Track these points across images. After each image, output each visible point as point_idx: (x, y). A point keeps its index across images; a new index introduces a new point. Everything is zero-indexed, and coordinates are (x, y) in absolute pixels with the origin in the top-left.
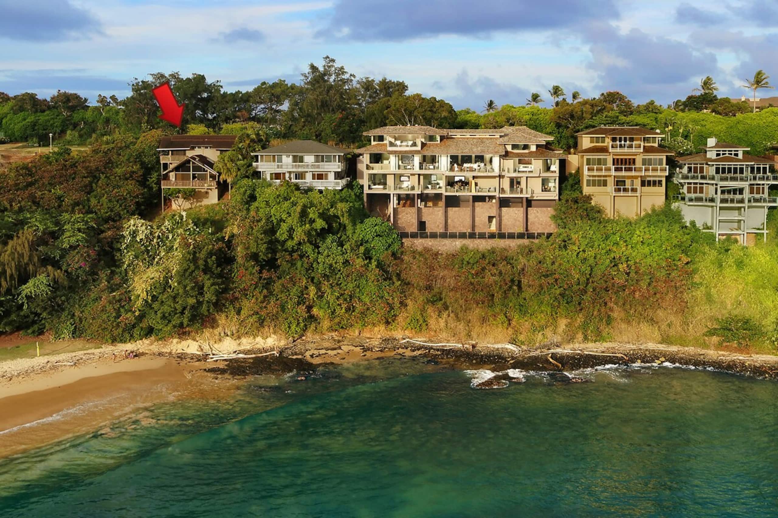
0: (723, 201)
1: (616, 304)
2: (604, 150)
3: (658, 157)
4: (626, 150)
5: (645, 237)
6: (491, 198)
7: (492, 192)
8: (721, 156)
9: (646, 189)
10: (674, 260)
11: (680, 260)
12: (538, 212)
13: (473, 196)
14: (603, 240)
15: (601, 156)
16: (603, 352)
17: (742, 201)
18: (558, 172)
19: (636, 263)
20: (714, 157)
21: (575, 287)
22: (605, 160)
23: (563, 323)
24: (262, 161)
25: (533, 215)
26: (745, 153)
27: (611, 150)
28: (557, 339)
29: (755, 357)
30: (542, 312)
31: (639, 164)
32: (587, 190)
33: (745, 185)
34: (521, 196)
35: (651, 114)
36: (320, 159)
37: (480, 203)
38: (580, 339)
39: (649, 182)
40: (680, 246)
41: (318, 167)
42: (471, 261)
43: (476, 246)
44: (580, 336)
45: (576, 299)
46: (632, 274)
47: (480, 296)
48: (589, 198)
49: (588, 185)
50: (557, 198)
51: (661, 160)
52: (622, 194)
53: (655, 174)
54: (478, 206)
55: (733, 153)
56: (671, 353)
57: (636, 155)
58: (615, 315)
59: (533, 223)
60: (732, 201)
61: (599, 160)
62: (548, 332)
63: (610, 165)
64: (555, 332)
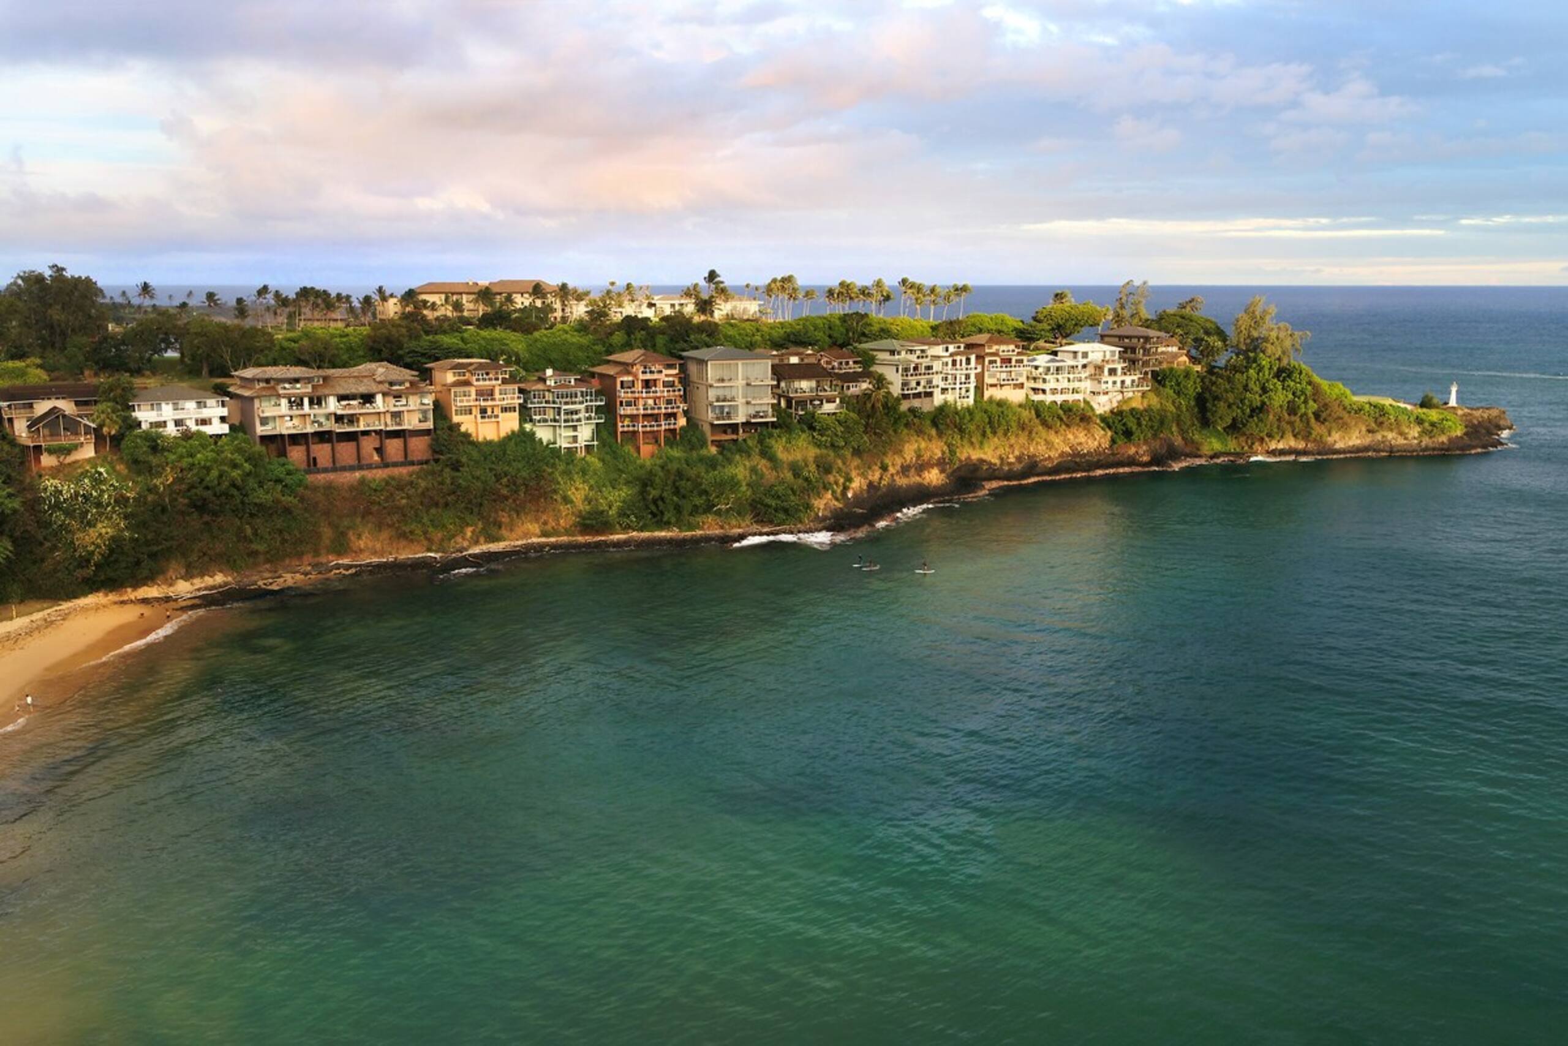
0: (565, 421)
1: (504, 511)
2: (467, 383)
3: (512, 388)
4: (487, 382)
6: (379, 431)
7: (377, 426)
8: (559, 383)
9: (504, 416)
12: (416, 442)
13: (361, 432)
15: (466, 389)
17: (579, 420)
18: (431, 404)
20: (553, 384)
22: (469, 392)
23: (469, 532)
24: (139, 410)
25: (412, 444)
27: (474, 383)
29: (611, 537)
31: (497, 396)
32: (455, 418)
33: (582, 407)
34: (400, 428)
36: (201, 405)
37: (366, 437)
38: (485, 541)
39: (506, 408)
41: (201, 413)
43: (365, 477)
44: (482, 540)
45: (476, 510)
48: (459, 425)
49: (456, 414)
50: (432, 428)
51: (514, 389)
52: (486, 420)
53: (507, 402)
54: (364, 440)
56: (552, 543)
57: (494, 387)
58: (504, 520)
59: (413, 451)
60: (572, 421)
61: (465, 392)
62: (459, 539)
63: (473, 396)
64: (464, 539)
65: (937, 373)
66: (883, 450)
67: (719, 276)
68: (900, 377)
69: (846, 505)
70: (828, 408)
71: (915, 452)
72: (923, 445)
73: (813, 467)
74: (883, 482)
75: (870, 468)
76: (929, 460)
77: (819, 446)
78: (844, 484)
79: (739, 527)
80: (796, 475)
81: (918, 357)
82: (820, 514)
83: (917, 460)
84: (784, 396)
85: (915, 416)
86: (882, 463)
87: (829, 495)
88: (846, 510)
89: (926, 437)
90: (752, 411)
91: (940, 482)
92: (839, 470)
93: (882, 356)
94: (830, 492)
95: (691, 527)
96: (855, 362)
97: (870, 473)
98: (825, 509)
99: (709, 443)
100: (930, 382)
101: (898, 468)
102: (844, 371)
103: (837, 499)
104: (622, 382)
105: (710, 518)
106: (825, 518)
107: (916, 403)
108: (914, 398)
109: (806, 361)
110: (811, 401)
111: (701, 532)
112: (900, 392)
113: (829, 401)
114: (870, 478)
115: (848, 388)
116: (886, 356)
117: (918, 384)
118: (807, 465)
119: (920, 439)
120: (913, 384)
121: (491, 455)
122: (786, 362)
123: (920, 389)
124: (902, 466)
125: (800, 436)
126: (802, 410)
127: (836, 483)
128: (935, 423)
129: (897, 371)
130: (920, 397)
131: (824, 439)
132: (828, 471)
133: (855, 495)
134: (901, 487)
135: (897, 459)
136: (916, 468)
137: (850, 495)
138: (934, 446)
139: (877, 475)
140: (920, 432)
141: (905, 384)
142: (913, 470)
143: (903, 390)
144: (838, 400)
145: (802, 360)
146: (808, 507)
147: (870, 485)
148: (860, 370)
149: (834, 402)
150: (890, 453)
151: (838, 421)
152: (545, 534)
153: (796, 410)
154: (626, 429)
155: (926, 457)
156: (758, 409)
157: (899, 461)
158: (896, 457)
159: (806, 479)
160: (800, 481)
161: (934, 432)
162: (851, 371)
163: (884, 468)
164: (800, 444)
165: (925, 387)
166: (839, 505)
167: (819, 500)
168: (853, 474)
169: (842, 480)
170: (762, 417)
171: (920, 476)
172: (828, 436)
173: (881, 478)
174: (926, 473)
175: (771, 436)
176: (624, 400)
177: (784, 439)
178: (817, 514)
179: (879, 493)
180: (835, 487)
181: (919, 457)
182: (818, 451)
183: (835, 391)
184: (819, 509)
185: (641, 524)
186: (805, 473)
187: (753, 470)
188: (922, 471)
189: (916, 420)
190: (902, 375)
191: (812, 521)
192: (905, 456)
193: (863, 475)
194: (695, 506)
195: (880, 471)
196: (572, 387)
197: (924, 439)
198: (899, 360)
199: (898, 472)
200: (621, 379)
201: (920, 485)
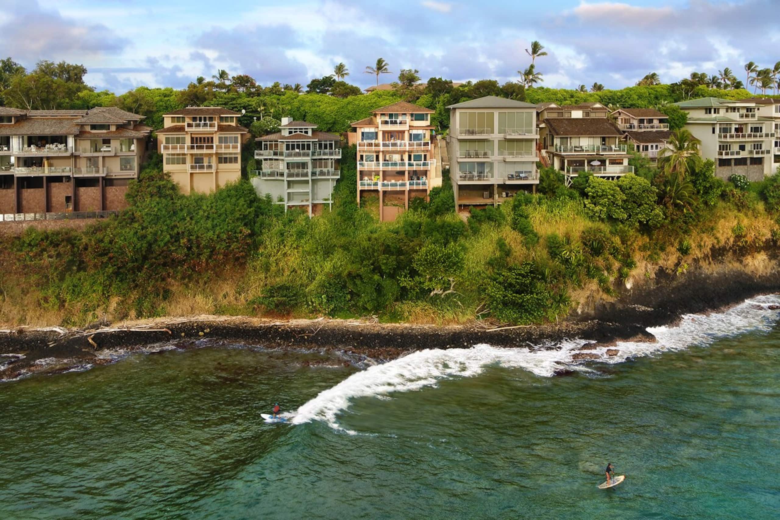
0: (289, 175)
1: (175, 278)
2: (181, 129)
3: (233, 136)
4: (201, 129)
5: (211, 212)
6: (68, 178)
7: (67, 172)
8: (293, 134)
9: (222, 166)
10: (235, 233)
11: (241, 232)
12: (117, 191)
13: (47, 177)
14: (170, 216)
15: (180, 135)
16: (151, 328)
17: (305, 175)
18: (135, 151)
19: (197, 237)
20: (288, 135)
21: (130, 265)
22: (184, 138)
23: (114, 302)
25: (112, 194)
26: (314, 131)
27: (187, 129)
28: (107, 318)
30: (94, 291)
31: (216, 143)
32: (166, 168)
33: (307, 159)
34: (97, 175)
35: (274, 95)
37: (57, 184)
38: (133, 316)
39: (226, 158)
40: (242, 220)
42: (32, 243)
43: (44, 227)
44: (133, 313)
46: (194, 249)
47: (34, 278)
48: (169, 175)
49: (168, 163)
50: (136, 176)
51: (236, 138)
52: (198, 171)
53: (227, 151)
54: (56, 186)
55: (303, 130)
57: (213, 134)
58: (173, 289)
59: (112, 202)
60: (297, 175)
61: (178, 139)
62: (99, 312)
63: (188, 142)
64: (106, 311)
65: (767, 135)
66: (684, 226)
67: (543, 48)
68: (717, 139)
69: (621, 301)
70: (612, 170)
71: (733, 231)
72: (746, 222)
73: (576, 245)
74: (680, 270)
75: (662, 249)
76: (754, 242)
77: (591, 218)
78: (619, 270)
79: (458, 323)
80: (553, 254)
81: (742, 116)
82: (579, 311)
83: (735, 241)
84: (557, 155)
85: (736, 186)
86: (681, 243)
87: (594, 285)
88: (620, 306)
89: (750, 213)
90: (512, 170)
91: (769, 271)
92: (615, 252)
93: (693, 115)
94: (596, 280)
95: (395, 317)
96: (661, 121)
97: (662, 255)
98: (587, 304)
99: (457, 208)
100: (758, 146)
101: (707, 250)
102: (643, 130)
103: (607, 291)
104: (363, 133)
105: (419, 307)
106: (585, 318)
107: (739, 171)
108: (736, 164)
109: (593, 116)
110: (589, 162)
111: (407, 325)
112: (718, 157)
113: (614, 162)
114: (661, 262)
115: (646, 148)
116: (701, 115)
117: (742, 148)
118: (568, 242)
119: (741, 215)
120: (736, 148)
121: (181, 210)
122: (566, 116)
123: (744, 154)
124: (713, 249)
125: (566, 203)
126: (575, 171)
127: (609, 268)
128: (763, 196)
129: (714, 132)
130: (745, 164)
131: (598, 208)
132: (597, 251)
133: (636, 286)
134: (708, 277)
135: (705, 238)
136: (735, 252)
137: (629, 285)
138: (761, 225)
139: (673, 259)
140: (741, 206)
141: (723, 147)
142: (730, 253)
143: (721, 154)
144: (626, 162)
145: (587, 114)
146: (562, 300)
147: (661, 273)
148: (666, 130)
149: (622, 163)
150: (694, 233)
151: (620, 187)
152: (219, 311)
153: (568, 171)
154: (366, 188)
155: (749, 238)
156: (519, 168)
157: (708, 242)
158: (705, 236)
159: (566, 261)
160: (557, 262)
161: (761, 206)
162: (654, 130)
163: (684, 251)
164: (565, 215)
165: (751, 152)
166: (610, 299)
167: (579, 291)
168: (637, 257)
169: (617, 265)
170: (521, 179)
171: (741, 262)
172: (603, 205)
173: (678, 265)
174: (749, 258)
175: (528, 202)
176: (364, 154)
177: (544, 207)
178: (575, 310)
179: (674, 284)
180: (606, 273)
181: (739, 237)
182: (590, 224)
183: (624, 151)
184: (578, 304)
185: (332, 307)
186: (565, 253)
187: (501, 244)
188: (743, 255)
189: (735, 191)
190: (720, 137)
191: (567, 320)
192: (718, 235)
193: (651, 259)
194: (404, 289)
195: (679, 254)
196: (310, 138)
197: (746, 215)
198: (715, 119)
199: (706, 257)
200: (363, 130)
201: (739, 275)
